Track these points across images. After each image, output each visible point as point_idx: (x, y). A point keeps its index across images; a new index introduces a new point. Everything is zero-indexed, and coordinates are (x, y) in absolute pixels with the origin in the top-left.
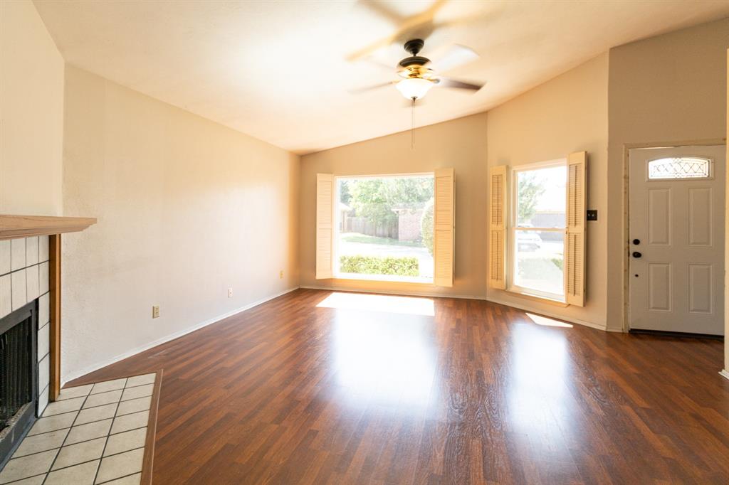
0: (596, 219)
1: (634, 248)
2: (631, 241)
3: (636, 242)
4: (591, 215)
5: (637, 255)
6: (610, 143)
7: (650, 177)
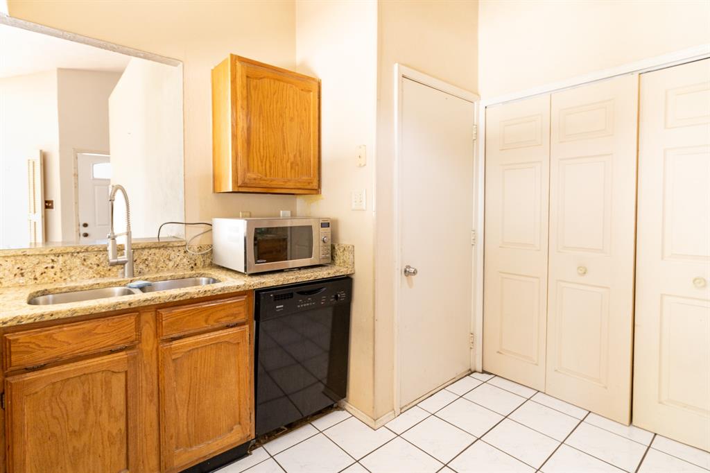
0: (52, 208)
1: (84, 230)
2: (81, 224)
3: (85, 225)
4: (48, 205)
5: (86, 235)
6: (61, 145)
7: (95, 176)
